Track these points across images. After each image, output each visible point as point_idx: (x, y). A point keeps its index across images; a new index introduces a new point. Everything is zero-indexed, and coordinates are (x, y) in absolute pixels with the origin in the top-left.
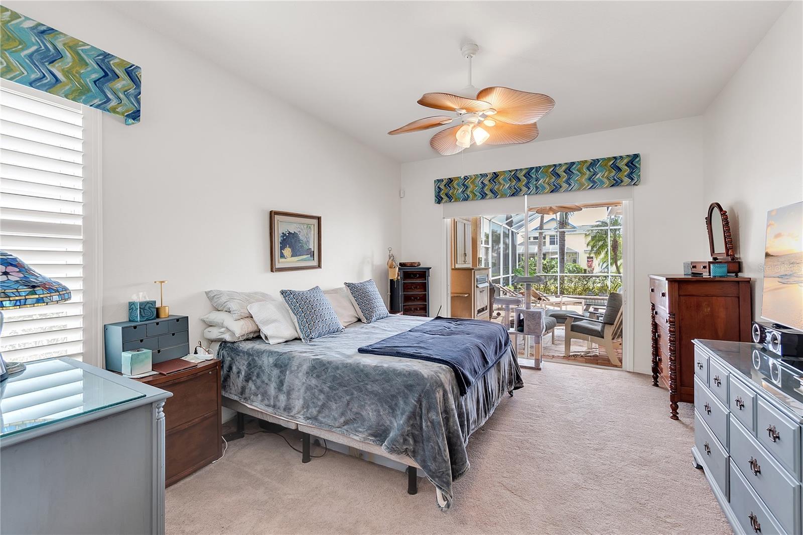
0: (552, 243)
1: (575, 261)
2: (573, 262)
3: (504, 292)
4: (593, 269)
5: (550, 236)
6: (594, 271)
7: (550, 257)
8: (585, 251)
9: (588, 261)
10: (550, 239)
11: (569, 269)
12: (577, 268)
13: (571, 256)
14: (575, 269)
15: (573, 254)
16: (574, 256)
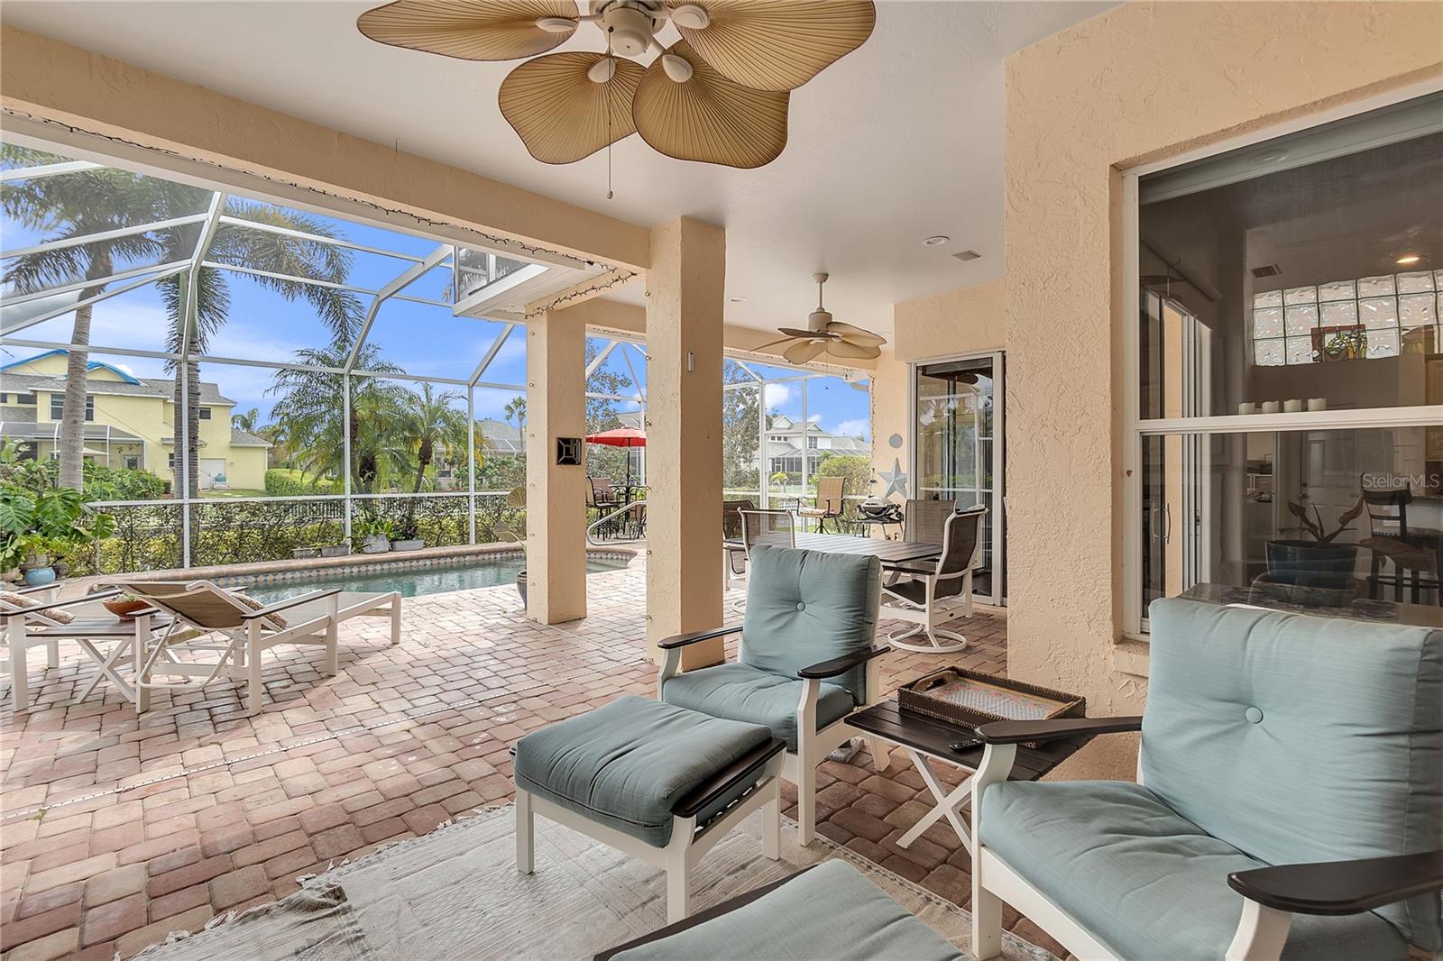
2: (130, 465)
5: (54, 396)
7: (56, 452)
8: (162, 439)
11: (122, 483)
12: (147, 481)
13: (126, 451)
14: (141, 484)
15: (131, 445)
16: (134, 452)
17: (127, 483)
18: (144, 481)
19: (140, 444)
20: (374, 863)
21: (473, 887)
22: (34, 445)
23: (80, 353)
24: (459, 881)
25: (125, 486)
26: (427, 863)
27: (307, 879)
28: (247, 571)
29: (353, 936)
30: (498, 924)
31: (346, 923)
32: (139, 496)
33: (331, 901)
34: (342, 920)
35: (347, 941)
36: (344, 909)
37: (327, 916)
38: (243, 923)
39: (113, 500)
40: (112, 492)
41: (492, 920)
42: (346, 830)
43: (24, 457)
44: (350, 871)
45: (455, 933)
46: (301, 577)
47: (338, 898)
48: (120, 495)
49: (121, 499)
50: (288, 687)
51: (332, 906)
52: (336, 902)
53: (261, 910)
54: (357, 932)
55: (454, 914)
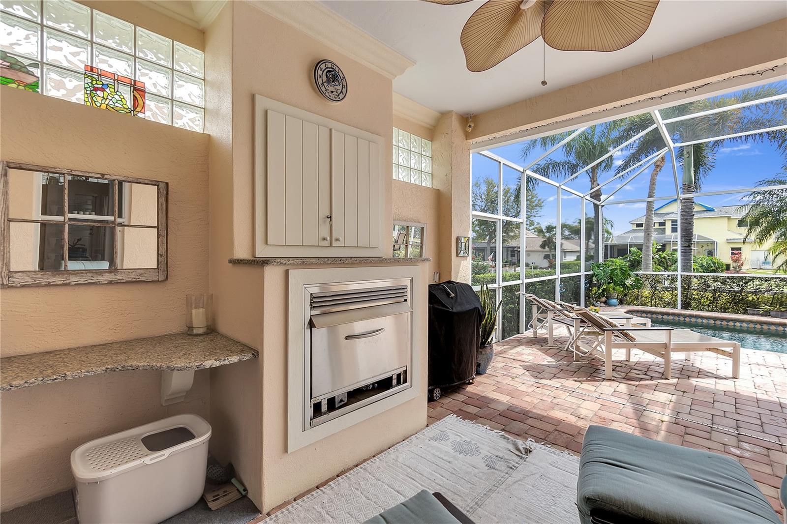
0: (674, 230)
1: (710, 253)
2: (708, 254)
3: (539, 308)
4: (742, 264)
5: (672, 222)
6: (744, 268)
7: (672, 248)
8: (727, 240)
9: (732, 253)
10: (672, 225)
11: (702, 264)
12: (715, 263)
13: (705, 247)
14: (712, 265)
15: (708, 244)
16: (710, 247)
17: (705, 264)
18: (714, 263)
19: (713, 243)
20: (555, 454)
21: (568, 494)
22: (664, 246)
23: (651, 202)
24: (568, 487)
25: (703, 266)
26: (570, 471)
27: (531, 441)
28: (708, 316)
29: (511, 466)
30: (552, 514)
31: (517, 461)
32: (710, 271)
33: (523, 452)
34: (517, 459)
35: (508, 466)
36: (522, 457)
37: (517, 455)
38: (501, 437)
39: (697, 272)
40: (696, 268)
41: (553, 510)
42: (567, 437)
43: (659, 250)
44: (545, 449)
45: (535, 499)
46: (748, 327)
47: (526, 452)
48: (701, 270)
49: (701, 272)
50: (639, 374)
51: (522, 453)
52: (524, 453)
53: (507, 437)
54: (514, 466)
55: (546, 493)
